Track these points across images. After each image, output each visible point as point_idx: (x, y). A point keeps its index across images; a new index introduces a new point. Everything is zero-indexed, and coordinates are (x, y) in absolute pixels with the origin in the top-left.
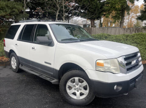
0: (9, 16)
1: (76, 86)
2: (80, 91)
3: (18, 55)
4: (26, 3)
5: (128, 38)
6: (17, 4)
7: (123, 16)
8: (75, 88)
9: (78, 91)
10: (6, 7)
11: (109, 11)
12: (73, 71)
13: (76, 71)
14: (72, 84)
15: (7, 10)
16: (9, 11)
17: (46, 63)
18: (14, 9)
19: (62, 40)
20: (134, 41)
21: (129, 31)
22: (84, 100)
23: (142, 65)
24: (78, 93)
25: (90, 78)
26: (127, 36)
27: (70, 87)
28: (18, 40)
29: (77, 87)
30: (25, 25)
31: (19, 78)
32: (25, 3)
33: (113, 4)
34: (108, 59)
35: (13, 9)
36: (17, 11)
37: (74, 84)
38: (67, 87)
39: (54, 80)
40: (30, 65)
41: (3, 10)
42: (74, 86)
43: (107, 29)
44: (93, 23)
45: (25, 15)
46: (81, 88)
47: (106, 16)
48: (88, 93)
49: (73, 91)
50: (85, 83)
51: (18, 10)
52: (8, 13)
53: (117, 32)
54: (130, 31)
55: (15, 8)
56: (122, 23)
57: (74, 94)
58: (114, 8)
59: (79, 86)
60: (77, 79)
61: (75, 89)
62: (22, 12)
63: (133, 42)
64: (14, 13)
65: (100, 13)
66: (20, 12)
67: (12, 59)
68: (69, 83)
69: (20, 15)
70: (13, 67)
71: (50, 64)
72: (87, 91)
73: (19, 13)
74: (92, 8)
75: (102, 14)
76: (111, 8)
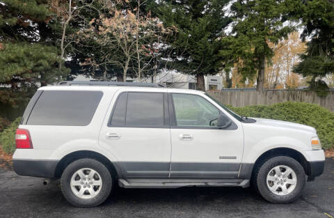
0: (30, 73)
1: (278, 178)
4: (64, 47)
6: (47, 51)
7: (261, 68)
9: (283, 184)
10: (25, 57)
14: (272, 177)
15: (28, 63)
16: (31, 65)
18: (39, 62)
21: (275, 97)
29: (280, 179)
32: (62, 48)
33: (238, 45)
35: (38, 59)
36: (48, 65)
37: (276, 176)
38: (267, 182)
41: (19, 62)
42: (276, 179)
44: (201, 83)
45: (62, 71)
47: (226, 68)
49: (276, 186)
51: (49, 62)
52: (29, 68)
54: (278, 97)
55: (44, 58)
59: (282, 177)
61: (278, 183)
62: (56, 65)
64: (41, 68)
65: (214, 63)
66: (52, 66)
69: (53, 70)
71: (235, 158)
73: (50, 67)
74: (197, 54)
76: (235, 52)
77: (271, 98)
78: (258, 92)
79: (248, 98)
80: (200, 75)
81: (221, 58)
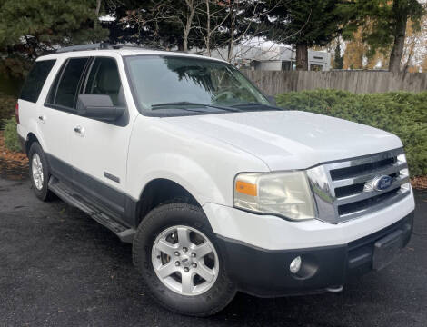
0: (51, 34)
1: (182, 252)
2: (192, 271)
3: (46, 148)
5: (406, 105)
7: (400, 36)
8: (177, 259)
9: (187, 269)
10: (42, 10)
11: (354, 19)
12: (171, 205)
13: (179, 205)
14: (168, 245)
15: (45, 17)
16: (49, 21)
17: (107, 175)
18: (65, 16)
19: (155, 107)
20: (422, 114)
21: (417, 82)
22: (204, 299)
23: (411, 195)
24: (187, 277)
25: (215, 231)
26: (404, 99)
27: (166, 255)
28: (46, 105)
29: (185, 256)
30: (67, 60)
31: (46, 217)
34: (271, 172)
35: (61, 13)
36: (75, 21)
37: (176, 246)
38: (155, 254)
39: (129, 228)
40: (74, 181)
41: (33, 17)
42: (177, 253)
43: (348, 77)
44: (302, 57)
45: (98, 32)
46: (195, 260)
47: (344, 33)
48: (215, 279)
49: (172, 267)
50: (208, 247)
51: (77, 18)
52: (47, 25)
53: (379, 85)
55: (69, 11)
56: (395, 56)
57: (177, 277)
58: (370, 8)
59: (189, 253)
60: (183, 230)
61: (179, 264)
62: (89, 23)
63: (420, 116)
64: (66, 26)
65: (325, 25)
66: (82, 24)
67: (34, 160)
68: (161, 244)
69: (83, 31)
70: (37, 184)
71: (117, 180)
72: (215, 272)
73: (78, 26)
74: (300, 10)
75: (331, 28)
76: (361, 7)
77: (411, 83)
78: (391, 74)
79: (375, 81)
80: (302, 45)
81: (337, 18)
